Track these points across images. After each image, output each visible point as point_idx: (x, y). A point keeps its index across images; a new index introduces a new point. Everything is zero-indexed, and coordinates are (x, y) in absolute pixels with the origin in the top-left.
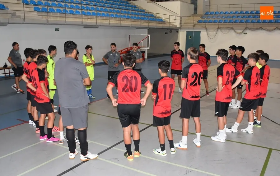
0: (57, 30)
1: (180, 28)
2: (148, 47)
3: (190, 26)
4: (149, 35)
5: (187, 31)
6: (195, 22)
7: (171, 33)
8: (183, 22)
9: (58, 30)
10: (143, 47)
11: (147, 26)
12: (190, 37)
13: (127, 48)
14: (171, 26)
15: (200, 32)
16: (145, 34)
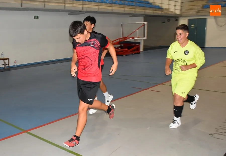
0: (36, 17)
1: (181, 16)
2: (144, 37)
3: (193, 12)
4: (146, 23)
5: (189, 19)
6: (199, 7)
7: (169, 21)
8: (184, 8)
9: (38, 18)
10: (139, 37)
11: (143, 13)
12: (192, 26)
13: (120, 39)
14: (170, 13)
15: (205, 19)
16: (140, 22)
